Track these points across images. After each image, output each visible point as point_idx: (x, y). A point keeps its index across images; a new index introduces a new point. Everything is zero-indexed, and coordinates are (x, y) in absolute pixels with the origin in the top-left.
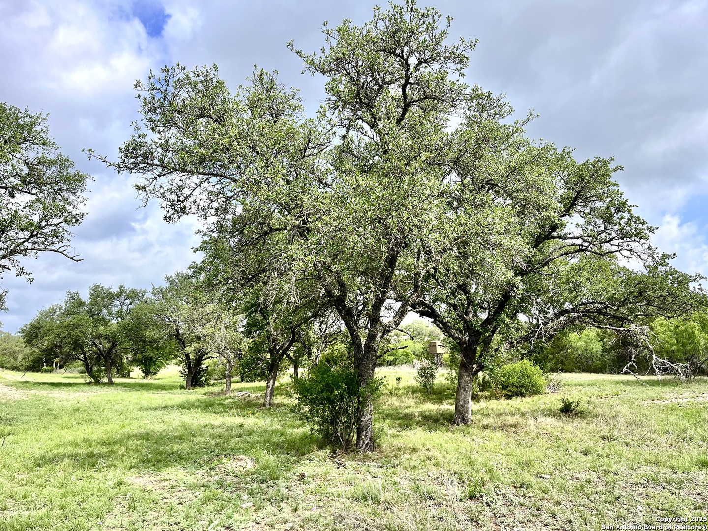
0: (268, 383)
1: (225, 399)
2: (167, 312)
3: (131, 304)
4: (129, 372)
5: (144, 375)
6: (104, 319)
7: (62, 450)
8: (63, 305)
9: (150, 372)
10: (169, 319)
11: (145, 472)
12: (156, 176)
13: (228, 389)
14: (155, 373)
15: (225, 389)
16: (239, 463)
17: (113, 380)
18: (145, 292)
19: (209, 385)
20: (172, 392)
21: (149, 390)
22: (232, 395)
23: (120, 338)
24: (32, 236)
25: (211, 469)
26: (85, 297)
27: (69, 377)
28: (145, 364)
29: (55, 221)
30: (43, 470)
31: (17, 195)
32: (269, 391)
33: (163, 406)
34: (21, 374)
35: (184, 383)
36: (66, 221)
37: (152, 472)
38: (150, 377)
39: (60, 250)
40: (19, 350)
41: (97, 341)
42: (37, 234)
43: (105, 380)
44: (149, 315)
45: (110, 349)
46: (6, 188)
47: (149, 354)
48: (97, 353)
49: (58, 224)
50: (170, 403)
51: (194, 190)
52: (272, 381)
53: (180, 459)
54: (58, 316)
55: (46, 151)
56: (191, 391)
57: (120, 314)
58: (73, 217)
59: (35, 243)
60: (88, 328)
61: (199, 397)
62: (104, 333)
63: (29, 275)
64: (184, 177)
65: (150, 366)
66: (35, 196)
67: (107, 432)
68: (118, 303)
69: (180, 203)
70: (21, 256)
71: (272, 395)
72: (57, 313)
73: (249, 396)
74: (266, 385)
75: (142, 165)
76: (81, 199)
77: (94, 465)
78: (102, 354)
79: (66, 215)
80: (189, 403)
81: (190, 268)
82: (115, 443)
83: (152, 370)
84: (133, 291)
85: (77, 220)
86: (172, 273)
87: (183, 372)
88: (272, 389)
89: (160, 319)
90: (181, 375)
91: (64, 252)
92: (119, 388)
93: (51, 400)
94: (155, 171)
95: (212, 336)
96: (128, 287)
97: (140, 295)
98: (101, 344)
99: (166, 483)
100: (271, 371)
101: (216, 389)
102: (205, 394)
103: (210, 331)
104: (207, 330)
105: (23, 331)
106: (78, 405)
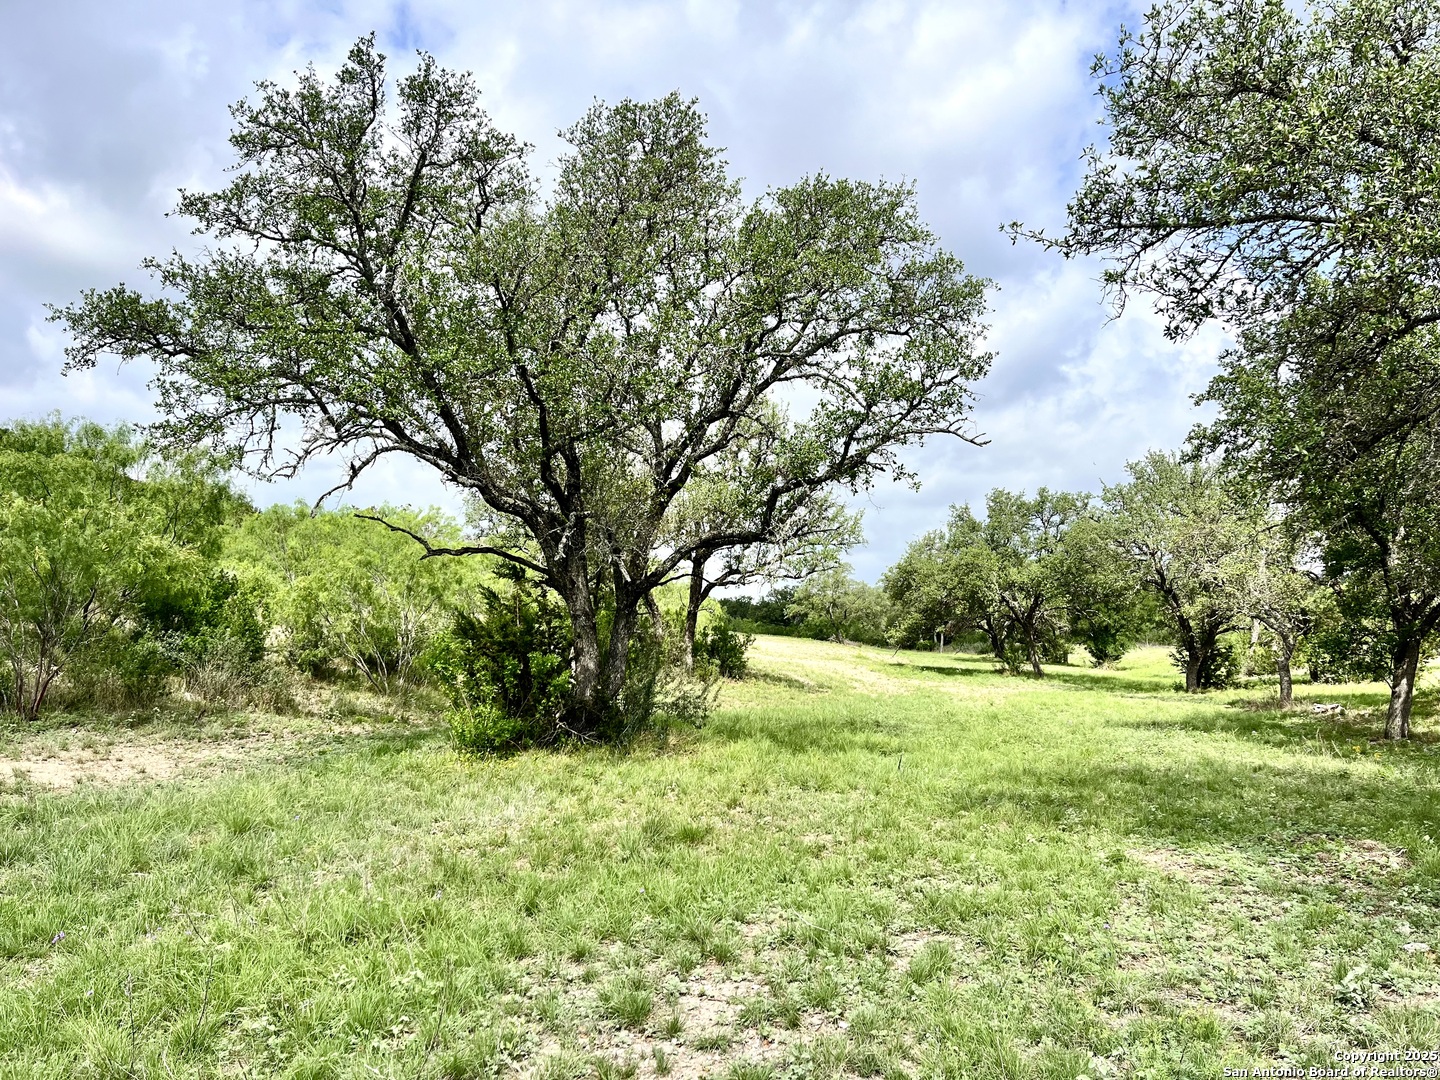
0: (1394, 687)
1: (1284, 716)
2: (1136, 535)
3: (1062, 523)
4: (1066, 654)
5: (1094, 660)
6: (1016, 554)
7: (995, 786)
8: (945, 530)
9: (1106, 656)
10: (1141, 549)
11: (1158, 844)
12: (1138, 249)
13: (1287, 694)
14: (1117, 658)
15: (1279, 695)
16: (1367, 856)
17: (1042, 667)
18: (1088, 497)
19: (1237, 686)
20: (1159, 695)
21: (1112, 689)
22: (1298, 709)
23: (1047, 588)
24: (912, 407)
25: (1304, 859)
26: (980, 514)
27: (964, 660)
28: (1095, 640)
29: (947, 375)
30: (971, 817)
31: (878, 340)
32: (1398, 704)
33: (1149, 721)
34: (892, 652)
35: (1182, 679)
36: (963, 373)
37: (1173, 847)
38: (1106, 664)
39: (952, 429)
40: (882, 611)
41: (1007, 594)
42: (919, 403)
43: (1029, 667)
44: (1100, 542)
45: (1033, 609)
46: (860, 331)
47: (1103, 618)
48: (1009, 618)
49: (951, 380)
50: (1161, 717)
51: (1225, 261)
52: (1404, 681)
53: (1223, 829)
54: (939, 550)
55: (916, 251)
56: (1200, 696)
57: (1043, 544)
58: (974, 364)
59: (915, 420)
60: (991, 570)
61: (1222, 709)
62: (1020, 580)
63: (911, 476)
64: (1202, 238)
65: (1106, 643)
66: (906, 337)
67: (1060, 761)
68: (1038, 522)
69: (1195, 294)
70: (899, 445)
71: (1406, 713)
72: (937, 546)
73: (1342, 713)
74: (1389, 692)
75: (1108, 233)
76: (979, 328)
77: (1057, 819)
78: (1018, 619)
79: (962, 361)
80: (1205, 720)
81: (1192, 438)
82: (1083, 782)
83: (1110, 650)
84: (1064, 498)
85: (981, 369)
86: (1139, 456)
87: (1178, 656)
88: (1405, 701)
89: (1121, 549)
90: (1173, 661)
91: (959, 432)
92: (1056, 682)
93: (946, 698)
94: (1134, 239)
95: (1240, 581)
96: (1054, 490)
97: (1079, 504)
98: (1015, 599)
99: (1209, 873)
100: (1398, 660)
101: (1258, 694)
102: (1233, 704)
103: (1233, 570)
104: (1226, 569)
105: (887, 579)
106: (993, 708)
